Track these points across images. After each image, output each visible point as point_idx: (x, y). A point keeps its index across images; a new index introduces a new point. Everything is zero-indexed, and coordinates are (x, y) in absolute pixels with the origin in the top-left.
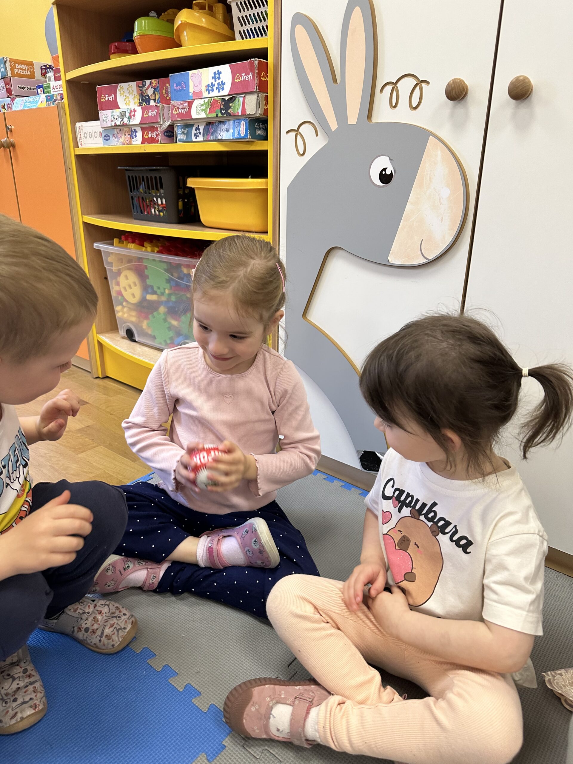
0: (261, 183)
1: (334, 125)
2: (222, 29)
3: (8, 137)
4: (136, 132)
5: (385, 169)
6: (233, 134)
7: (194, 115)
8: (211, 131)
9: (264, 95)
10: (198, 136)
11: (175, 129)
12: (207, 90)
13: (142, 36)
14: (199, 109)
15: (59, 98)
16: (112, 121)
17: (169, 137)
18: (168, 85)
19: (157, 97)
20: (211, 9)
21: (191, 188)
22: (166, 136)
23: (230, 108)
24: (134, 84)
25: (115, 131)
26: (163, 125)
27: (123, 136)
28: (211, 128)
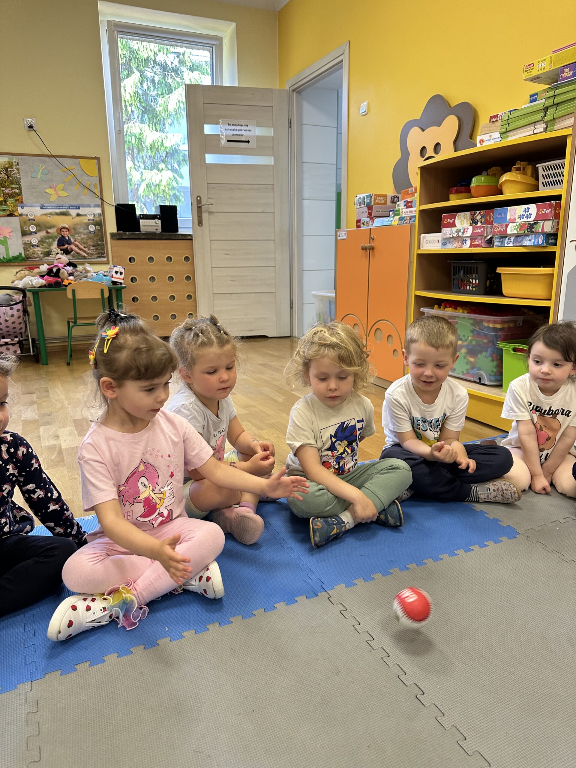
0: (550, 271)
2: (531, 181)
3: (370, 243)
4: (466, 240)
6: (534, 243)
10: (509, 243)
11: (494, 239)
12: (519, 218)
13: (476, 187)
14: (513, 228)
15: (408, 218)
17: (488, 243)
18: (492, 214)
19: (483, 220)
20: (524, 169)
21: (499, 273)
23: (534, 228)
24: (468, 213)
25: (451, 240)
26: (486, 237)
27: (457, 243)
28: (519, 239)
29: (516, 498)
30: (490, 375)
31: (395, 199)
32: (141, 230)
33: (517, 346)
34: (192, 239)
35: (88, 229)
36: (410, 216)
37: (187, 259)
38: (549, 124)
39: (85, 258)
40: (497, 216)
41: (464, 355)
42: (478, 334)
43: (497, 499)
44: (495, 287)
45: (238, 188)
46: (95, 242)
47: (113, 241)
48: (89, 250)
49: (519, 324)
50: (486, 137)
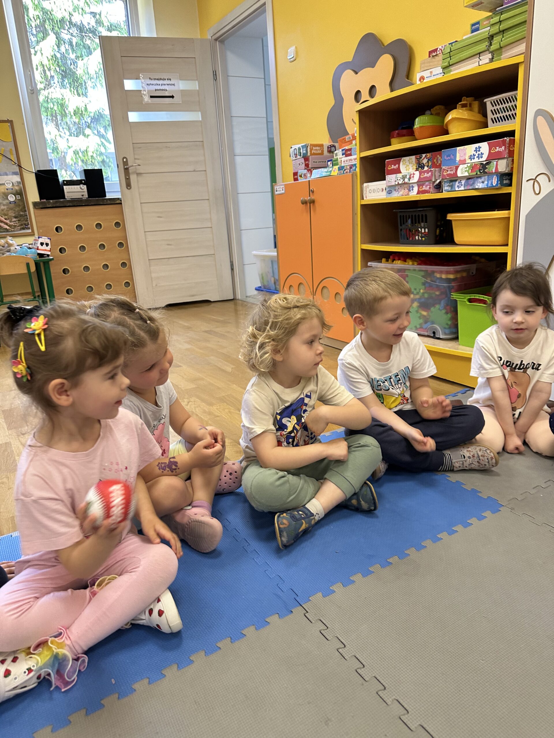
0: (504, 214)
2: (479, 118)
3: (310, 196)
4: (413, 187)
6: (487, 185)
7: (459, 174)
8: (471, 183)
9: (511, 159)
10: (460, 187)
11: (443, 184)
13: (420, 128)
14: (463, 170)
15: (348, 167)
16: (395, 181)
17: (437, 188)
19: (430, 164)
20: (470, 105)
21: (449, 220)
23: (487, 168)
24: (413, 158)
25: (397, 188)
26: (434, 182)
27: (403, 190)
28: (471, 181)
29: (493, 465)
30: (445, 328)
31: (331, 149)
32: (66, 197)
33: (473, 296)
34: (121, 204)
35: (8, 199)
36: (350, 165)
37: (117, 224)
38: (495, 54)
39: (7, 230)
40: (446, 158)
41: (416, 309)
42: (431, 286)
43: (473, 466)
44: (445, 235)
45: (167, 147)
46: (17, 213)
47: (37, 211)
48: (10, 222)
49: (472, 273)
50: (426, 74)
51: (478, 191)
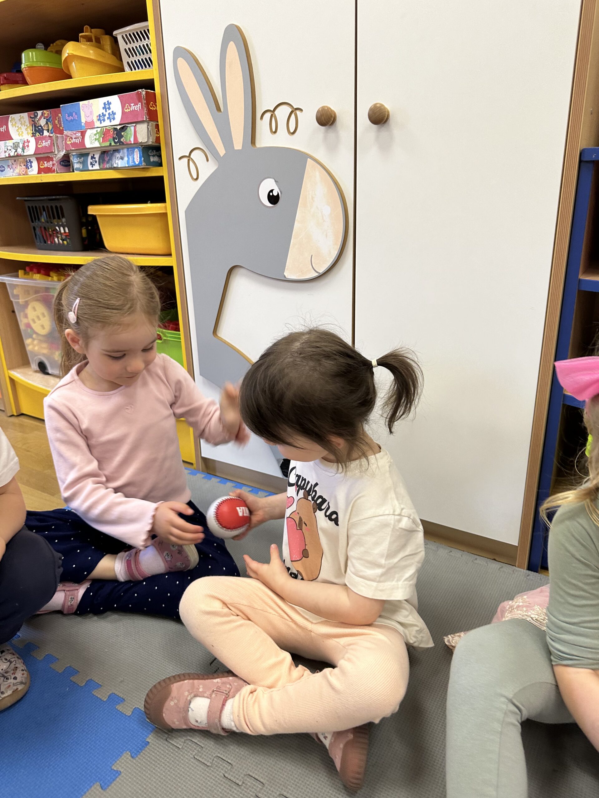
0: (160, 208)
1: (222, 151)
2: (111, 60)
4: (31, 162)
5: (272, 191)
6: (128, 162)
7: (88, 145)
8: (107, 159)
9: (154, 123)
10: (94, 165)
11: (71, 158)
12: (98, 120)
13: (30, 67)
14: (93, 138)
16: (5, 152)
17: (65, 166)
18: (60, 115)
19: (50, 127)
20: (98, 40)
21: (92, 215)
22: (63, 165)
23: (122, 136)
24: (25, 115)
25: (10, 162)
26: (58, 155)
27: (19, 167)
28: (107, 157)
40: (68, 118)
51: (119, 172)
